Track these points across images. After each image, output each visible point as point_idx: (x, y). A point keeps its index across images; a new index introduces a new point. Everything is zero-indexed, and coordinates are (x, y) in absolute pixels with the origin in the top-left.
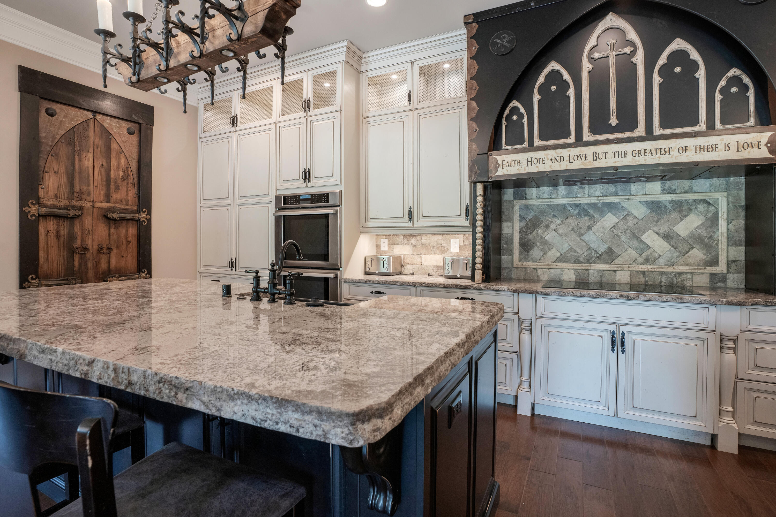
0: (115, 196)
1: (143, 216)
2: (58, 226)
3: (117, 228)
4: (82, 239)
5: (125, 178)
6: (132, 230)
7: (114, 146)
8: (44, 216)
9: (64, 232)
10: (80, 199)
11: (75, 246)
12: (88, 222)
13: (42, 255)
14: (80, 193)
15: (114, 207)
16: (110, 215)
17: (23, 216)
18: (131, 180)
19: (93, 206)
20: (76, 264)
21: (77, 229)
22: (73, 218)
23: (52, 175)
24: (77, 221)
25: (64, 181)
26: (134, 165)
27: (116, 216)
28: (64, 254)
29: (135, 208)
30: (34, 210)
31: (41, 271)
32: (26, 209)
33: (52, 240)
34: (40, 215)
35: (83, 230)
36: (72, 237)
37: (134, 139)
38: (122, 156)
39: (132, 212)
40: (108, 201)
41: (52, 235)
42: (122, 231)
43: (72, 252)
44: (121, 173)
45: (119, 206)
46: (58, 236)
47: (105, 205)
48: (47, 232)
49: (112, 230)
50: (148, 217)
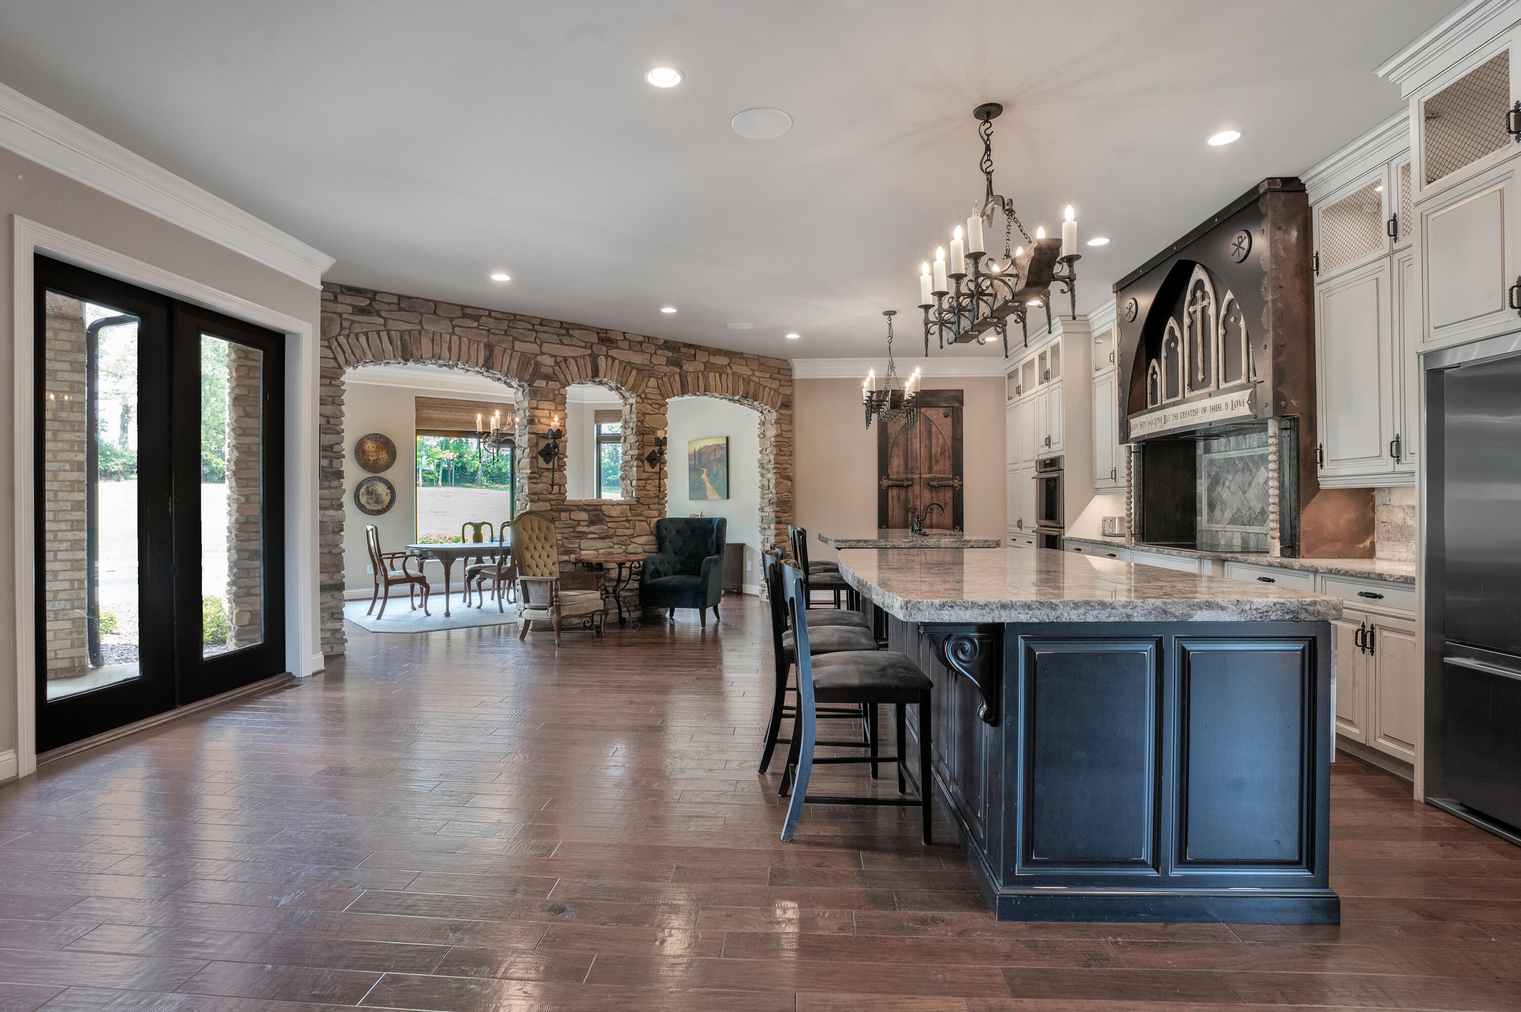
0: (935, 468)
1: (956, 483)
2: (899, 493)
3: (937, 492)
4: (913, 502)
5: (942, 453)
6: (949, 494)
7: (934, 429)
8: (891, 486)
9: (902, 497)
10: (912, 473)
11: (909, 506)
12: (917, 489)
13: (890, 512)
14: (912, 468)
15: (935, 477)
16: (931, 483)
17: (880, 486)
18: (947, 454)
19: (920, 477)
20: (910, 519)
21: (910, 495)
22: (907, 487)
23: (895, 457)
24: (910, 489)
25: (902, 461)
26: (949, 442)
27: (935, 483)
28: (902, 512)
29: (951, 476)
30: (885, 483)
31: (890, 523)
32: (881, 482)
33: (896, 502)
34: (888, 486)
35: (914, 495)
36: (907, 500)
37: (949, 419)
38: (940, 436)
39: (948, 479)
40: (931, 472)
41: (896, 499)
42: (941, 495)
43: (907, 511)
44: (939, 450)
45: (938, 475)
46: (899, 500)
47: (929, 476)
48: (893, 497)
49: (934, 495)
50: (960, 483)
